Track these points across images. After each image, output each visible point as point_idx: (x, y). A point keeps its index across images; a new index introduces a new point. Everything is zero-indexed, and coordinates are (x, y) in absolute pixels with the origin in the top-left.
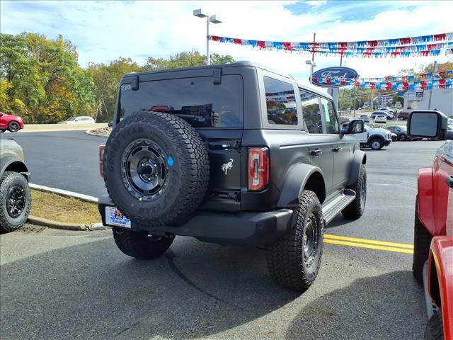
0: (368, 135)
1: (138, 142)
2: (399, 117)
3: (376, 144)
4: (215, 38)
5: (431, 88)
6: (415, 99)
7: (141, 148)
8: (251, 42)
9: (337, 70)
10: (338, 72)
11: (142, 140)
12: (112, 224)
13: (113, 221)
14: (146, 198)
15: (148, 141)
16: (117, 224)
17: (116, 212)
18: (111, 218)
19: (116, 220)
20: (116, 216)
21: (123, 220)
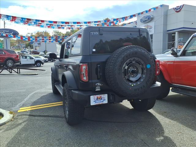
0: (35, 60)
2: (33, 53)
3: (38, 64)
5: (46, 42)
6: (38, 45)
7: (132, 62)
9: (8, 30)
10: (8, 31)
11: (133, 58)
12: (95, 104)
13: (95, 103)
14: (135, 84)
15: (136, 59)
16: (98, 103)
17: (97, 97)
18: (94, 101)
19: (97, 101)
20: (97, 100)
21: (102, 101)
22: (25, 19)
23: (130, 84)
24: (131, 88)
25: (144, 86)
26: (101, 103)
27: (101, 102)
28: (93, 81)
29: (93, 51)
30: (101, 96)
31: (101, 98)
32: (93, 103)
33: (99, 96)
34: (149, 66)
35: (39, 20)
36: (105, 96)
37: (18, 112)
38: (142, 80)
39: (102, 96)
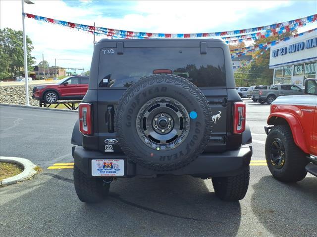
1: (157, 99)
4: (29, 16)
7: (159, 105)
8: (63, 23)
11: (161, 98)
12: (100, 175)
13: (101, 172)
14: (163, 148)
15: (169, 99)
16: (105, 174)
17: (105, 163)
18: (98, 170)
19: (104, 170)
20: (104, 167)
21: (113, 170)
22: (126, 31)
23: (154, 146)
24: (152, 154)
25: (181, 153)
26: (110, 174)
27: (111, 172)
28: (101, 134)
29: (104, 81)
30: (111, 162)
31: (112, 166)
32: (95, 173)
33: (107, 161)
34: (194, 115)
35: (145, 33)
36: (120, 164)
37: (49, 168)
38: (180, 141)
39: (114, 162)
